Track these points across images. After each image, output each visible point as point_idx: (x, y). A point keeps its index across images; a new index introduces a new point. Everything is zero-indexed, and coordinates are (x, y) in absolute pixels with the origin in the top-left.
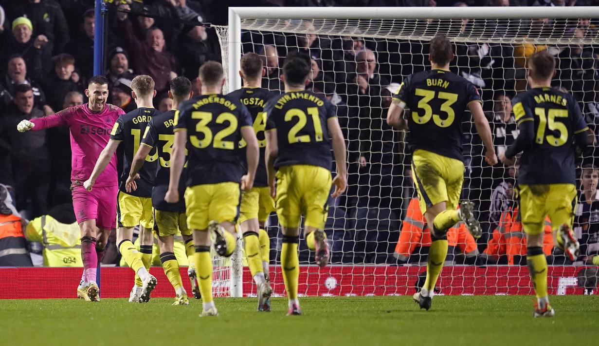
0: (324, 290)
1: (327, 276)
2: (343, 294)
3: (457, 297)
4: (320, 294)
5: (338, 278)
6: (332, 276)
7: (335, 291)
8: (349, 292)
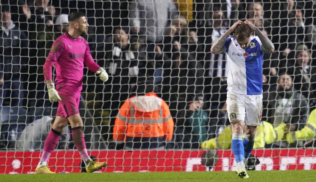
0: (11, 169)
1: (13, 159)
2: (25, 172)
3: (110, 174)
4: (7, 172)
5: (21, 160)
6: (17, 159)
7: (19, 170)
8: (29, 171)
